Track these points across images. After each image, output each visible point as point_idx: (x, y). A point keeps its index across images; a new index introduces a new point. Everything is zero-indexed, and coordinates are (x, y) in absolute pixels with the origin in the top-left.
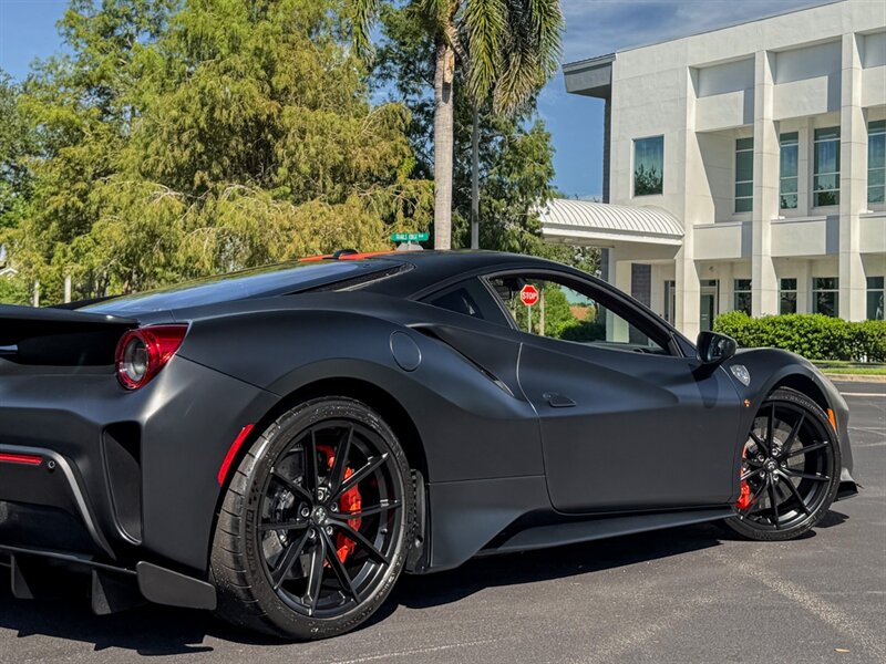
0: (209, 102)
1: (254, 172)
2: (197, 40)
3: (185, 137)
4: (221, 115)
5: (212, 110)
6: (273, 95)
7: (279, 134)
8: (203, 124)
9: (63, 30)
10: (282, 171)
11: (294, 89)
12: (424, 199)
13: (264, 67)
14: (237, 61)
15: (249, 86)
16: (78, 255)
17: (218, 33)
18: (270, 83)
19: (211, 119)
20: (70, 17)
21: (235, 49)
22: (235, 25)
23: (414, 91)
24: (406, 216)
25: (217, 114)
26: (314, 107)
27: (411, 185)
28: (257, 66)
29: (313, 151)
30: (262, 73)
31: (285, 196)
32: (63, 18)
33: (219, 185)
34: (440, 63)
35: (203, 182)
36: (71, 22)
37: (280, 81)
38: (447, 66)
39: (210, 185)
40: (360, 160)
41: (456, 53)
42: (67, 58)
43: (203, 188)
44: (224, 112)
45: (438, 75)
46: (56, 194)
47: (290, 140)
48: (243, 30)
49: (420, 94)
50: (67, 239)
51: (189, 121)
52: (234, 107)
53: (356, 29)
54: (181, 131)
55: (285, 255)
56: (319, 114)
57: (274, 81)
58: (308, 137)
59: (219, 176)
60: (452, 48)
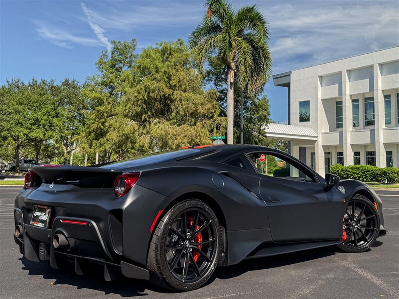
0: (147, 90)
1: (163, 114)
2: (144, 69)
3: (139, 102)
5: (149, 93)
6: (170, 87)
7: (172, 101)
8: (145, 98)
9: (97, 66)
10: (173, 114)
11: (178, 85)
12: (223, 124)
13: (167, 78)
14: (158, 76)
15: (162, 84)
16: (101, 145)
17: (151, 66)
18: (169, 83)
19: (148, 96)
20: (100, 62)
21: (157, 72)
22: (157, 63)
23: (220, 85)
24: (217, 129)
25: (150, 94)
26: (184, 91)
27: (219, 119)
28: (165, 77)
29: (184, 107)
30: (166, 80)
31: (173, 123)
32: (97, 62)
33: (151, 119)
34: (229, 75)
35: (145, 119)
36: (100, 63)
37: (173, 82)
38: (232, 76)
39: (148, 119)
40: (201, 110)
41: (235, 72)
42: (99, 75)
43: (145, 120)
44: (153, 94)
45: (229, 80)
46: (94, 123)
47: (176, 103)
48: (160, 65)
49: (222, 86)
50: (97, 139)
51: (141, 97)
52: (156, 92)
53: (200, 64)
54: (138, 100)
55: (174, 145)
56: (186, 94)
57: (171, 82)
58: (183, 102)
59: (151, 116)
60: (233, 70)
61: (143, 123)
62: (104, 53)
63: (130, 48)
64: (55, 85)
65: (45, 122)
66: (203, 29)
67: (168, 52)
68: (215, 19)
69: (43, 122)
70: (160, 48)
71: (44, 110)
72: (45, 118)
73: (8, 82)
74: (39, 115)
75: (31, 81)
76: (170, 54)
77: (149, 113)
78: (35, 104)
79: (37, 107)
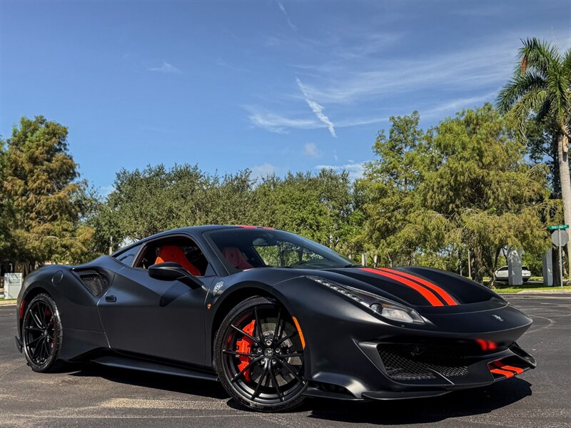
0: (454, 173)
1: (474, 203)
2: (446, 147)
3: (445, 189)
4: (460, 178)
5: (456, 177)
6: (484, 167)
7: (489, 184)
8: (453, 184)
9: (375, 150)
10: (491, 201)
11: (493, 163)
12: (560, 208)
13: (478, 155)
14: (466, 154)
15: (472, 164)
16: (389, 244)
17: (456, 143)
18: (482, 162)
19: (456, 180)
20: (377, 144)
21: (464, 148)
22: (463, 138)
23: (539, 158)
24: (551, 217)
25: (459, 178)
26: (503, 170)
27: (552, 202)
28: (475, 155)
29: (505, 190)
30: (478, 158)
31: (492, 213)
32: (374, 145)
33: (460, 209)
34: (560, 143)
35: (453, 209)
36: (378, 146)
37: (486, 160)
38: (564, 144)
39: (456, 209)
40: (527, 193)
41: (568, 137)
42: (377, 161)
43: (453, 211)
44: (462, 177)
45: (560, 149)
46: (379, 219)
47: (493, 186)
48: (466, 139)
50: (384, 238)
51: (445, 182)
52: (466, 174)
53: (518, 132)
54: (443, 187)
55: (497, 239)
56: (507, 173)
57: (484, 160)
58: (502, 184)
59: (460, 205)
60: (567, 135)
61: (449, 214)
62: (380, 133)
63: (412, 122)
64: (311, 177)
65: (312, 222)
66: (516, 86)
67: (475, 122)
68: (532, 71)
69: (309, 221)
70: (462, 119)
71: (309, 208)
72: (311, 216)
73: (263, 179)
74: (304, 214)
75: (287, 176)
76: (477, 124)
77: (458, 202)
78: (299, 202)
79: (301, 205)
